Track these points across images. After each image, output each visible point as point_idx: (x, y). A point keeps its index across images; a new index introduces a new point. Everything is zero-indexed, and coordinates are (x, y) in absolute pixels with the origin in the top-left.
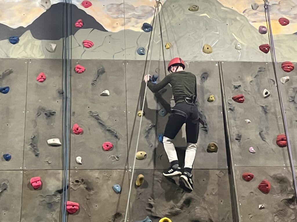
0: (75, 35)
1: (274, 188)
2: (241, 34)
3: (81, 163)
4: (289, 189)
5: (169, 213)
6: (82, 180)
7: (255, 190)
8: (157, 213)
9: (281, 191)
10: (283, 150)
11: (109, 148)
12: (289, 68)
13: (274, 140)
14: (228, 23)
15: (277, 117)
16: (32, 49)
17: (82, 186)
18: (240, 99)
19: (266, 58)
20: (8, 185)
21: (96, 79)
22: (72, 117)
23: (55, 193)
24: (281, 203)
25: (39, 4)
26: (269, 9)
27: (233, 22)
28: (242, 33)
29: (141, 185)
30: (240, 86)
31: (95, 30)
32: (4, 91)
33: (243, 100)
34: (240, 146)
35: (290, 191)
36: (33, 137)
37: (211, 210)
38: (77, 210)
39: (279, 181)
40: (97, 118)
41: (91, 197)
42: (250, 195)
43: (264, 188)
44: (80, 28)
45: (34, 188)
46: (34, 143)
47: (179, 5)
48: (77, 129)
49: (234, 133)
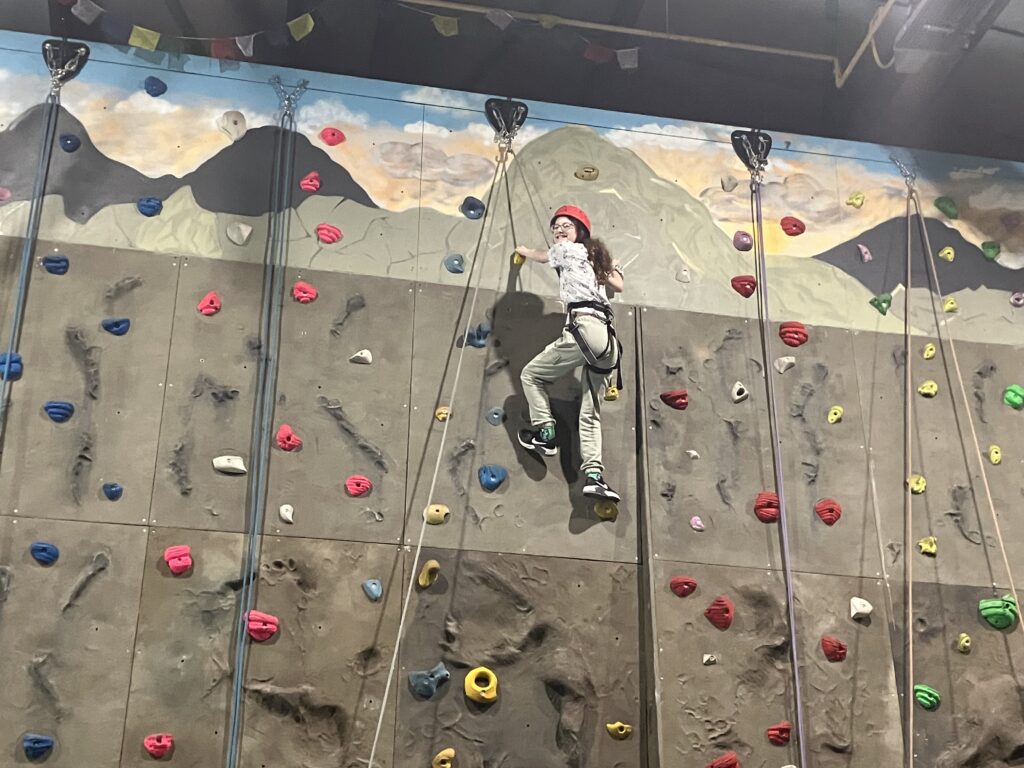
0: (299, 209)
1: (741, 618)
2: (692, 245)
3: (291, 519)
4: (776, 622)
5: (493, 656)
6: (291, 562)
7: (697, 619)
8: (463, 655)
9: (758, 626)
10: (768, 531)
11: (362, 492)
12: (796, 336)
13: (748, 505)
14: (663, 214)
15: (760, 451)
16: (192, 233)
17: (290, 577)
18: (678, 401)
19: (746, 308)
20: (109, 558)
21: (340, 321)
22: (277, 408)
23: (222, 587)
24: (756, 653)
25: (218, 125)
26: (761, 193)
27: (676, 216)
28: (695, 243)
29: (431, 585)
30: (680, 369)
31: (349, 201)
32: (115, 329)
33: (687, 404)
34: (669, 512)
35: (778, 629)
36: (179, 447)
37: (591, 657)
38: (272, 634)
39: (754, 602)
40: (337, 415)
41: (310, 605)
42: (685, 630)
43: (719, 617)
44: (311, 193)
45: (172, 572)
46: (180, 461)
47: (554, 163)
48: (289, 438)
49: (658, 479)
